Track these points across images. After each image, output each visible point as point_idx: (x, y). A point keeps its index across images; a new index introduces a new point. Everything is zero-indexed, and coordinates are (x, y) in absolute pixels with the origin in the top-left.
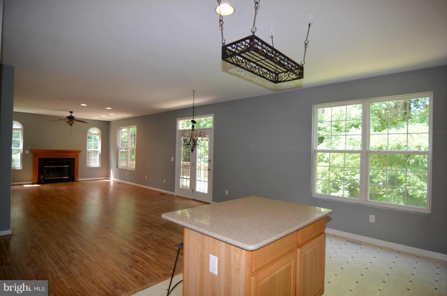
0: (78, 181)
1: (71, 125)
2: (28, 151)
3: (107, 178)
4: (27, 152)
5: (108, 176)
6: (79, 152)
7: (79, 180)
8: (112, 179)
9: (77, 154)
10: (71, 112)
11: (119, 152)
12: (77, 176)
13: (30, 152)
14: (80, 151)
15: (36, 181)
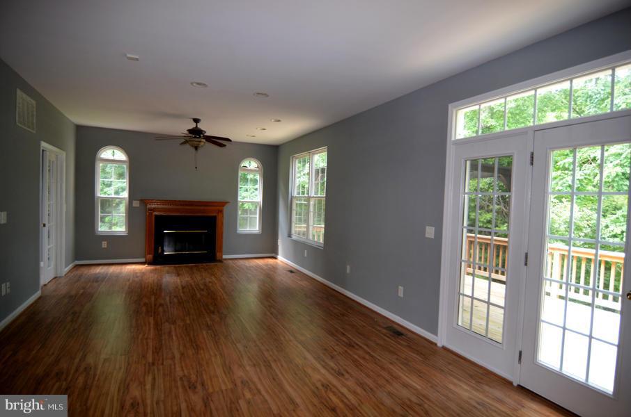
0: (221, 261)
1: (196, 148)
2: (138, 202)
3: (273, 255)
4: (136, 204)
5: (273, 252)
6: (223, 204)
7: (224, 257)
8: (282, 259)
9: (220, 208)
10: (197, 121)
11: (294, 207)
12: (221, 251)
13: (140, 204)
14: (226, 203)
15: (150, 257)
